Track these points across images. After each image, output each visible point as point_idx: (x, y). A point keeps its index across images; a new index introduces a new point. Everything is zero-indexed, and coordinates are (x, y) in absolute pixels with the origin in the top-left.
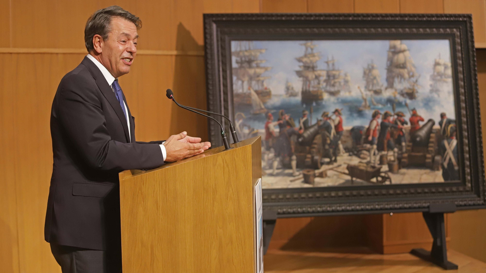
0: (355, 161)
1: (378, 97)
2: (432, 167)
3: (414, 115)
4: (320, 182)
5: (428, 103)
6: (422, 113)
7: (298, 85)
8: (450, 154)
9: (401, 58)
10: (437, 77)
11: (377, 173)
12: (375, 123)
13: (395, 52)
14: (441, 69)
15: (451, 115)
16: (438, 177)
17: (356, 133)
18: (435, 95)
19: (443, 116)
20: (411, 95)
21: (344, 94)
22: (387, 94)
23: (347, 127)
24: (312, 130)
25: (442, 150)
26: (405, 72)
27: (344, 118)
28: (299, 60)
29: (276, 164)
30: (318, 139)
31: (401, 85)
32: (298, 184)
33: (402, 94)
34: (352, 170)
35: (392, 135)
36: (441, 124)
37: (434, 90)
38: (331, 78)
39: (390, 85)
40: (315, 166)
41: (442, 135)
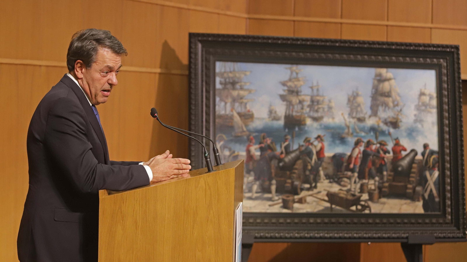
1: (361, 125)
2: (413, 197)
3: (397, 144)
4: (299, 208)
5: (411, 133)
6: (405, 142)
7: (281, 109)
8: (431, 186)
9: (386, 86)
10: (422, 107)
11: (357, 201)
12: (357, 151)
14: (426, 99)
15: (434, 146)
16: (418, 208)
17: (337, 159)
18: (419, 126)
19: (426, 146)
20: (395, 124)
21: (327, 121)
22: (371, 122)
23: (328, 153)
24: (293, 155)
25: (423, 181)
26: (389, 101)
27: (326, 144)
28: (284, 84)
29: (255, 188)
30: (299, 165)
31: (385, 114)
32: (277, 209)
33: (386, 123)
34: (332, 197)
35: (374, 163)
36: (423, 154)
37: (418, 120)
38: (314, 103)
39: (374, 113)
40: (295, 191)
41: (425, 166)
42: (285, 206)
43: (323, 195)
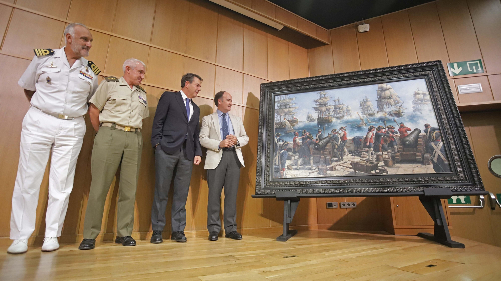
1: (372, 118)
2: (423, 162)
3: (402, 126)
12: (371, 134)
14: (421, 96)
19: (427, 126)
21: (347, 118)
25: (430, 150)
26: (391, 101)
27: (347, 132)
29: (299, 162)
35: (385, 141)
36: (426, 131)
43: (348, 164)
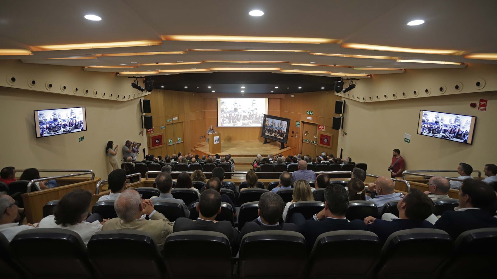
0: (275, 134)
8: (284, 136)
13: (281, 122)
17: (276, 131)
42: (270, 135)
